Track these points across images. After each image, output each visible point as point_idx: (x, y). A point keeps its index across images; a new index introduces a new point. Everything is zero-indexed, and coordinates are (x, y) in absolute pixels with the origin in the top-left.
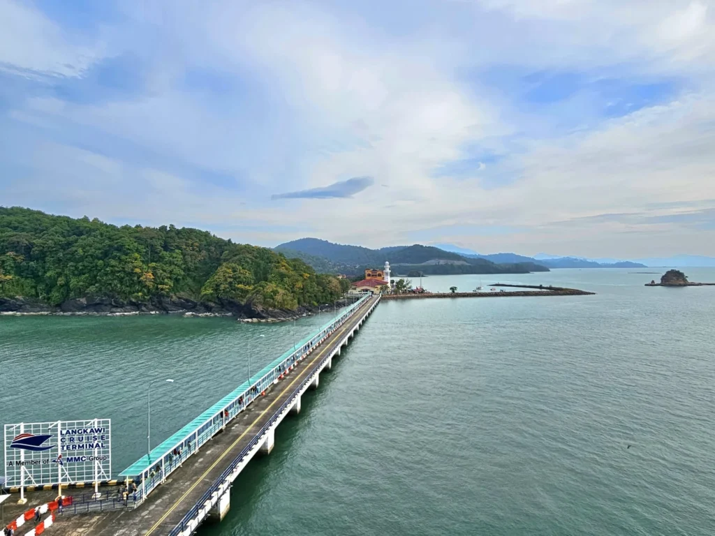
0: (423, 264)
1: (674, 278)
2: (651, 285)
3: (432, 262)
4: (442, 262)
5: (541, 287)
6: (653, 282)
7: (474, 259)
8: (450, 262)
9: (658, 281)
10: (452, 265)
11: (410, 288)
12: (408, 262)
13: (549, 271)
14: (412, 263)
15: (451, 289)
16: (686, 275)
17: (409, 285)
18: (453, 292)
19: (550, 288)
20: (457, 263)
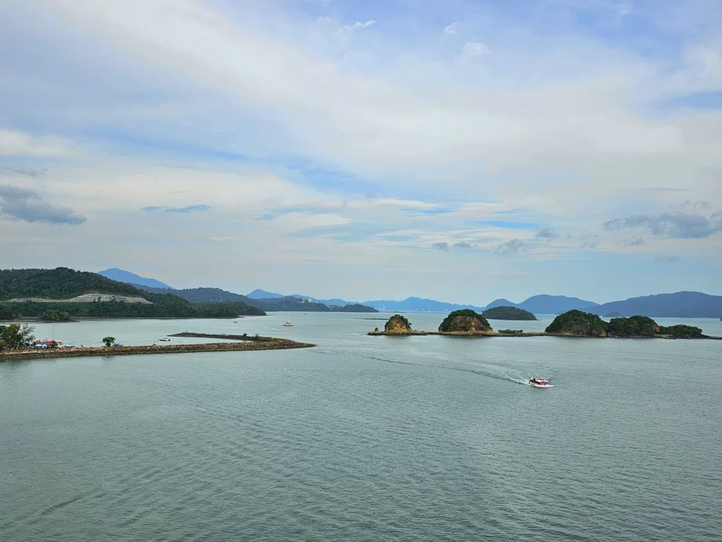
0: (72, 300)
1: (398, 325)
2: (374, 334)
3: (88, 297)
4: (105, 298)
5: (244, 337)
6: (376, 329)
7: (160, 295)
8: (119, 298)
9: (382, 329)
10: (122, 302)
11: (31, 338)
12: (44, 296)
13: (265, 314)
14: (51, 298)
15: (104, 340)
16: (409, 321)
17: (30, 335)
18: (109, 345)
19: (256, 339)
20: (130, 300)
